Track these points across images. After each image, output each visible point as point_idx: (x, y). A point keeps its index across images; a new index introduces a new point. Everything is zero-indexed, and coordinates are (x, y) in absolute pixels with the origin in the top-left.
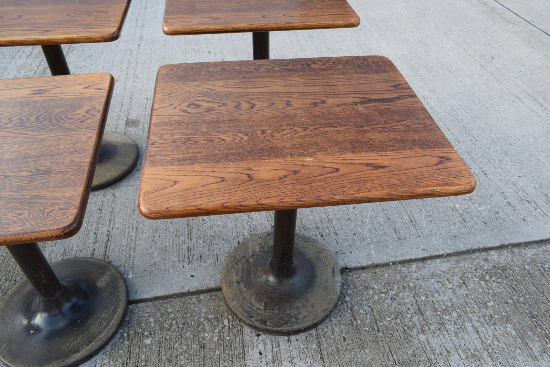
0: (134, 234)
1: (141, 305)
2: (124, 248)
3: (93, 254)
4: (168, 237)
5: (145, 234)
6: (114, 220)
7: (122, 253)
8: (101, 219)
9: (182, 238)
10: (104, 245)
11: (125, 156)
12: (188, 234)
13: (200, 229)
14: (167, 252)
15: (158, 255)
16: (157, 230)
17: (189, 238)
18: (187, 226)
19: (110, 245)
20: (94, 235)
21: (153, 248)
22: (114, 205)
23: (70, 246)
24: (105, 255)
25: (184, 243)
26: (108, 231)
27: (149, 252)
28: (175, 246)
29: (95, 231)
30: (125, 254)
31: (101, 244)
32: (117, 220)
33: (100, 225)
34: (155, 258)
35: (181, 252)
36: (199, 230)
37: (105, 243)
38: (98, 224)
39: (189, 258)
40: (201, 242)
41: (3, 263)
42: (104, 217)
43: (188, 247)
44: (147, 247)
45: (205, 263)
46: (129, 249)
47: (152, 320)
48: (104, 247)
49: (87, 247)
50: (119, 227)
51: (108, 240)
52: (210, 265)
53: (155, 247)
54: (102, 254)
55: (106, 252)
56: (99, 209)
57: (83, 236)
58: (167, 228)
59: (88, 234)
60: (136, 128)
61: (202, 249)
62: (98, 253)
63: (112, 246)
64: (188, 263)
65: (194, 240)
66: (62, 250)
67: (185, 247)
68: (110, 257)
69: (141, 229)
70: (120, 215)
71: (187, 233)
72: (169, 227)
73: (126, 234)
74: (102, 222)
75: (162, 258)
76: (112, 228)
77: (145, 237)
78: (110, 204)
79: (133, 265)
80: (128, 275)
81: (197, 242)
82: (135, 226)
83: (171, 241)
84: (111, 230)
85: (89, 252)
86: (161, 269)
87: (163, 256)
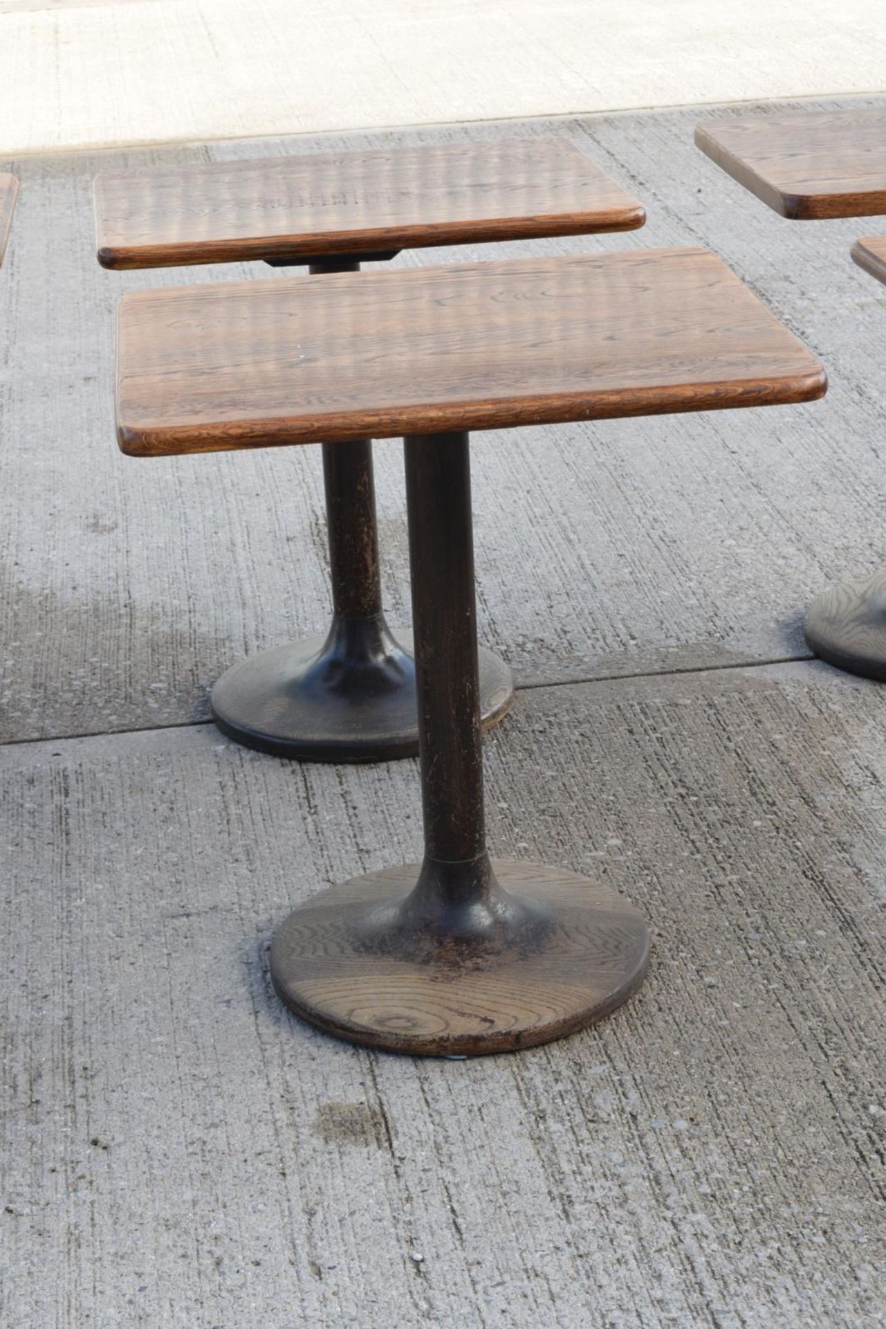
0: (233, 810)
1: (185, 720)
2: (253, 789)
3: (339, 776)
4: (129, 810)
5: (199, 814)
6: (306, 832)
7: (257, 779)
8: (352, 835)
9: (87, 811)
10: (317, 791)
11: (314, 933)
12: (66, 819)
13: (28, 828)
14: (126, 785)
15: (152, 780)
16: (163, 821)
17: (64, 812)
18: (72, 831)
19: (297, 791)
20: (355, 805)
21: (169, 792)
22: (320, 862)
24: (304, 776)
25: (80, 803)
26: (315, 813)
27: (179, 786)
28: (106, 796)
29: (357, 811)
30: (248, 779)
31: (326, 793)
32: (299, 834)
33: (348, 822)
34: (161, 776)
35: (87, 787)
36: (34, 826)
37: (314, 794)
38: (356, 825)
39: (66, 777)
40: (27, 805)
42: (342, 837)
43: (67, 795)
44: (186, 791)
45: (21, 773)
46: (239, 787)
47: (156, 706)
48: (315, 786)
49: (364, 785)
50: (286, 821)
51: (307, 798)
52: (8, 770)
53: (163, 793)
54: (313, 777)
55: (305, 780)
56: (368, 852)
58: (133, 826)
60: (324, 1101)
61: (27, 793)
62: (325, 777)
63: (292, 789)
64: (69, 769)
65: (48, 808)
67: (75, 795)
68: (288, 772)
69: (213, 820)
70: (291, 843)
71: (69, 820)
72: (126, 828)
73: (257, 810)
74: (343, 828)
75: (142, 774)
76: (305, 819)
77: (199, 807)
78: (336, 863)
79: (218, 763)
80: (227, 748)
81: (41, 805)
82: (235, 825)
83: (119, 804)
84: (307, 815)
85: (352, 779)
86: (140, 758)
87: (136, 778)
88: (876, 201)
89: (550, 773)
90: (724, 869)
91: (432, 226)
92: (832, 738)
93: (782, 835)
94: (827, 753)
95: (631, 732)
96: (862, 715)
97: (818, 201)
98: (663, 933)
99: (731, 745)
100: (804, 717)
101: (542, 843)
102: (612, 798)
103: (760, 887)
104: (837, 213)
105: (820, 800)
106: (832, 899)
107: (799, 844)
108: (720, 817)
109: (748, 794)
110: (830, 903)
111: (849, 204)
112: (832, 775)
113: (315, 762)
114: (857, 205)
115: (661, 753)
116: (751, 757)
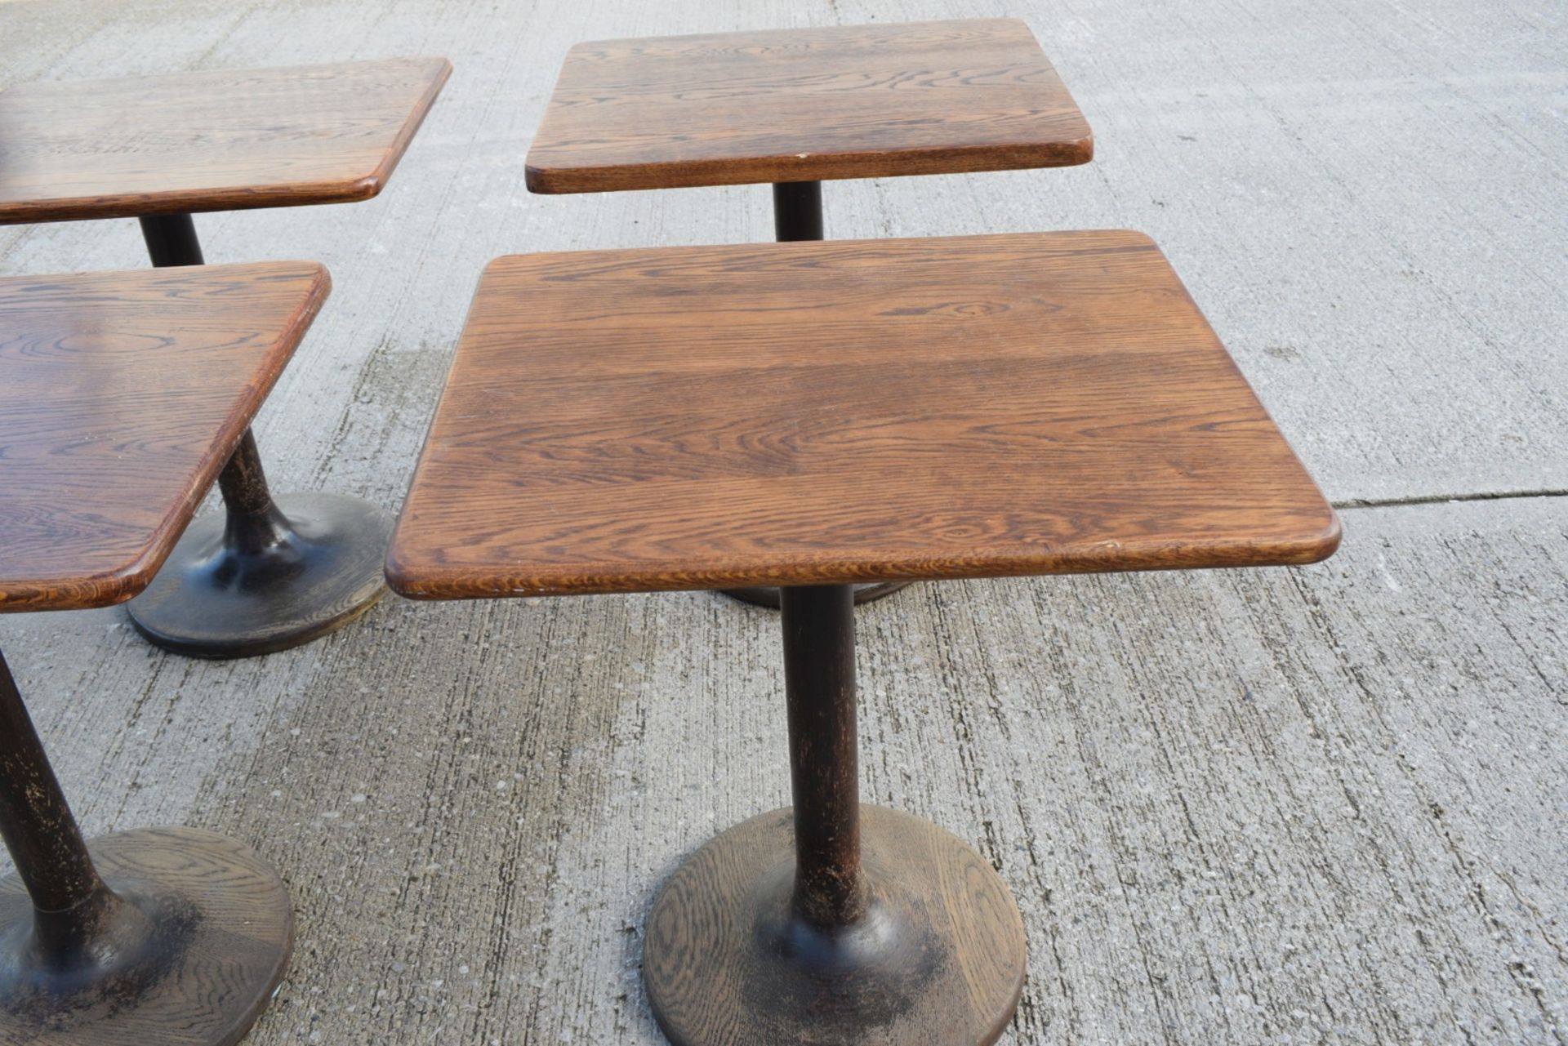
0: (69, 714)
2: (106, 684)
3: (187, 674)
6: (108, 751)
7: (117, 672)
8: (142, 760)
10: (155, 694)
19: (139, 692)
20: (174, 716)
23: (241, 694)
24: (158, 672)
26: (133, 724)
29: (169, 726)
30: (109, 671)
31: (161, 696)
32: (99, 754)
33: (151, 741)
37: (149, 698)
38: (156, 745)
41: (407, 664)
42: (131, 763)
46: (96, 680)
48: (158, 686)
49: (199, 689)
50: (102, 733)
51: (141, 703)
54: (164, 673)
55: (155, 678)
56: (140, 787)
57: (203, 717)
59: (190, 720)
62: (174, 675)
63: (135, 689)
66: (262, 686)
68: (148, 665)
73: (88, 715)
74: (141, 749)
76: (119, 732)
84: (125, 729)
85: (194, 680)
88: (617, 176)
89: (364, 690)
90: (431, 851)
91: (146, 196)
92: (634, 665)
93: (513, 806)
94: (619, 686)
95: (466, 637)
96: (679, 635)
97: (553, 175)
98: (318, 952)
99: (542, 665)
100: (627, 630)
101: (294, 793)
102: (395, 732)
103: (449, 886)
104: (574, 188)
105: (577, 756)
106: (504, 916)
107: (521, 822)
108: (473, 771)
109: (518, 738)
110: (499, 920)
111: (586, 179)
112: (604, 722)
113: (178, 654)
114: (596, 180)
115: (475, 671)
116: (551, 685)
